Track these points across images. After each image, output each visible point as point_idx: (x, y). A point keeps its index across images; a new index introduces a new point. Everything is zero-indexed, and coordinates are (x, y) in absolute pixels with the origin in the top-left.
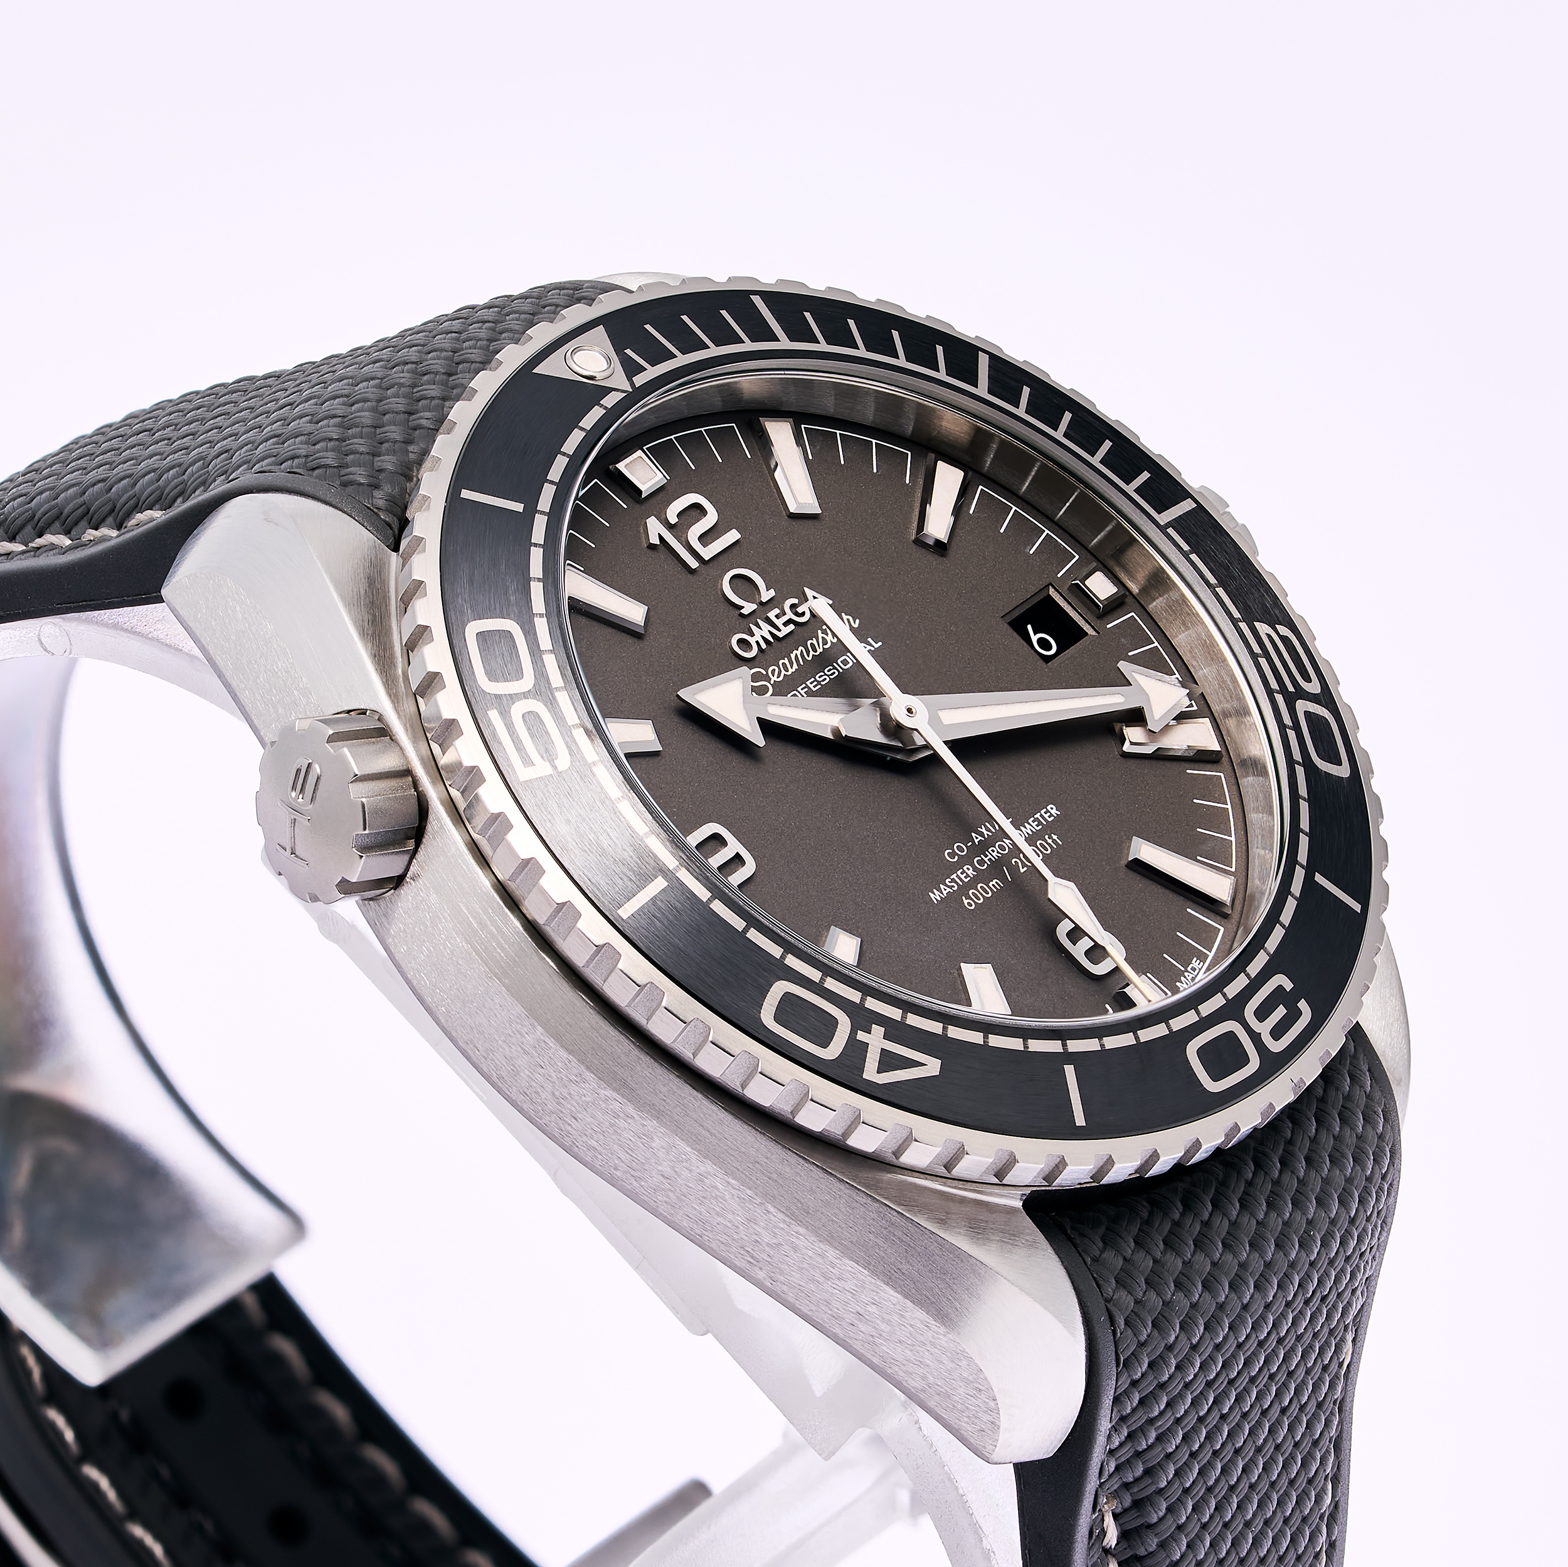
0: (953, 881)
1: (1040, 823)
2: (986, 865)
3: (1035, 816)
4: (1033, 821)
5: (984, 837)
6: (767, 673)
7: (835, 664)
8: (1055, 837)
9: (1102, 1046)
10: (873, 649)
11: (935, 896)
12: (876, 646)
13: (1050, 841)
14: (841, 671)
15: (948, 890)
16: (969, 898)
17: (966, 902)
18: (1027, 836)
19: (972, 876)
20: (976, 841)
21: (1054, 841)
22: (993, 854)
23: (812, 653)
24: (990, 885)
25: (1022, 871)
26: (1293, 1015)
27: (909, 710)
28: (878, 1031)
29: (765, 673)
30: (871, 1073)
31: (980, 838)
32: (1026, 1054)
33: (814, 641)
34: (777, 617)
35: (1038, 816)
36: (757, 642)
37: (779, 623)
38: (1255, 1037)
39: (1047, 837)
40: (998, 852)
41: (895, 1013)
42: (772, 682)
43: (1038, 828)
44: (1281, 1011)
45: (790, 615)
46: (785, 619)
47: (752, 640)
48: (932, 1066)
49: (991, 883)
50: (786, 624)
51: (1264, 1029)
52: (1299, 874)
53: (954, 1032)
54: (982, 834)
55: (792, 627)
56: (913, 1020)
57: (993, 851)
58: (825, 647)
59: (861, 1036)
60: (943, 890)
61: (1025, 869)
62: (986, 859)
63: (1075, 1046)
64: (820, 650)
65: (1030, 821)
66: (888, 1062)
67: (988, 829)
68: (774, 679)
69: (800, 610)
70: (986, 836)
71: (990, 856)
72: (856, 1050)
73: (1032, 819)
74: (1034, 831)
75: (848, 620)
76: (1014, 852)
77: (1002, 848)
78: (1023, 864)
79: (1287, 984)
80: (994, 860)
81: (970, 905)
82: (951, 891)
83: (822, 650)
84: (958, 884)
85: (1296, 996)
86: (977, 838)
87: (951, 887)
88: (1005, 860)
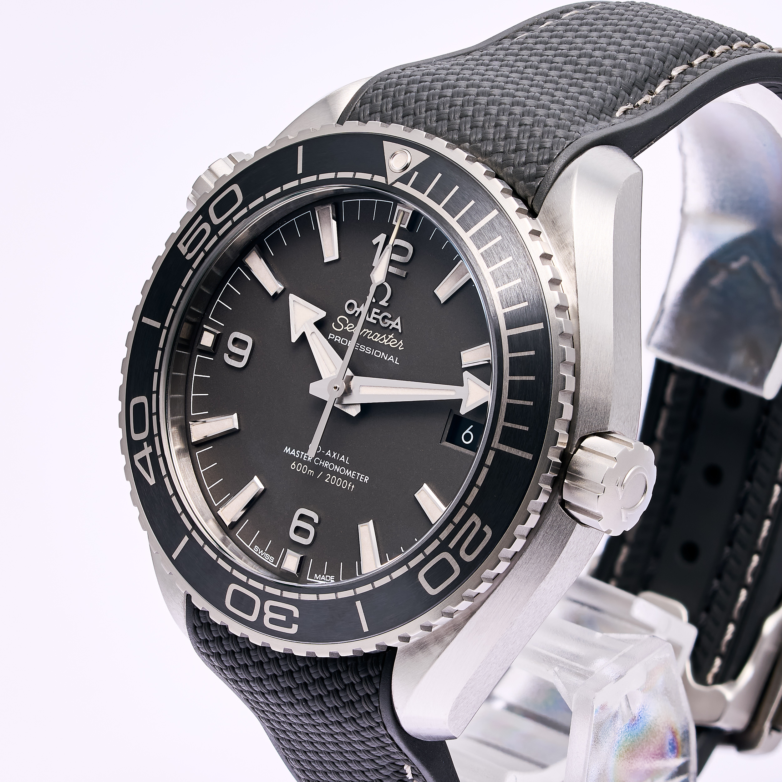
0: (300, 454)
1: (356, 477)
2: (318, 464)
3: (358, 473)
4: (354, 473)
5: (331, 456)
7: (373, 350)
8: (353, 487)
10: (393, 362)
11: (287, 450)
12: (396, 362)
13: (349, 485)
14: (372, 354)
15: (294, 454)
16: (296, 464)
17: (293, 464)
18: (345, 474)
19: (308, 460)
20: (327, 454)
21: (351, 487)
22: (326, 464)
24: (309, 470)
25: (326, 481)
29: (347, 323)
33: (379, 336)
34: (376, 313)
35: (359, 474)
36: (356, 311)
37: (373, 315)
38: (262, 613)
39: (351, 483)
40: (328, 466)
42: (345, 328)
43: (352, 477)
44: (283, 618)
45: (380, 317)
46: (377, 316)
47: (356, 308)
48: (152, 481)
50: (374, 318)
54: (332, 454)
55: (375, 322)
57: (327, 463)
58: (379, 341)
59: (145, 444)
60: (292, 451)
61: (328, 482)
62: (321, 462)
66: (143, 461)
67: (336, 456)
68: (347, 328)
69: (386, 321)
71: (323, 463)
73: (356, 473)
74: (350, 476)
75: (401, 344)
76: (334, 473)
77: (331, 466)
78: (329, 480)
79: (296, 614)
80: (323, 466)
81: (293, 466)
82: (294, 455)
83: (376, 341)
84: (300, 456)
85: (295, 621)
86: (329, 453)
87: (296, 454)
88: (326, 470)
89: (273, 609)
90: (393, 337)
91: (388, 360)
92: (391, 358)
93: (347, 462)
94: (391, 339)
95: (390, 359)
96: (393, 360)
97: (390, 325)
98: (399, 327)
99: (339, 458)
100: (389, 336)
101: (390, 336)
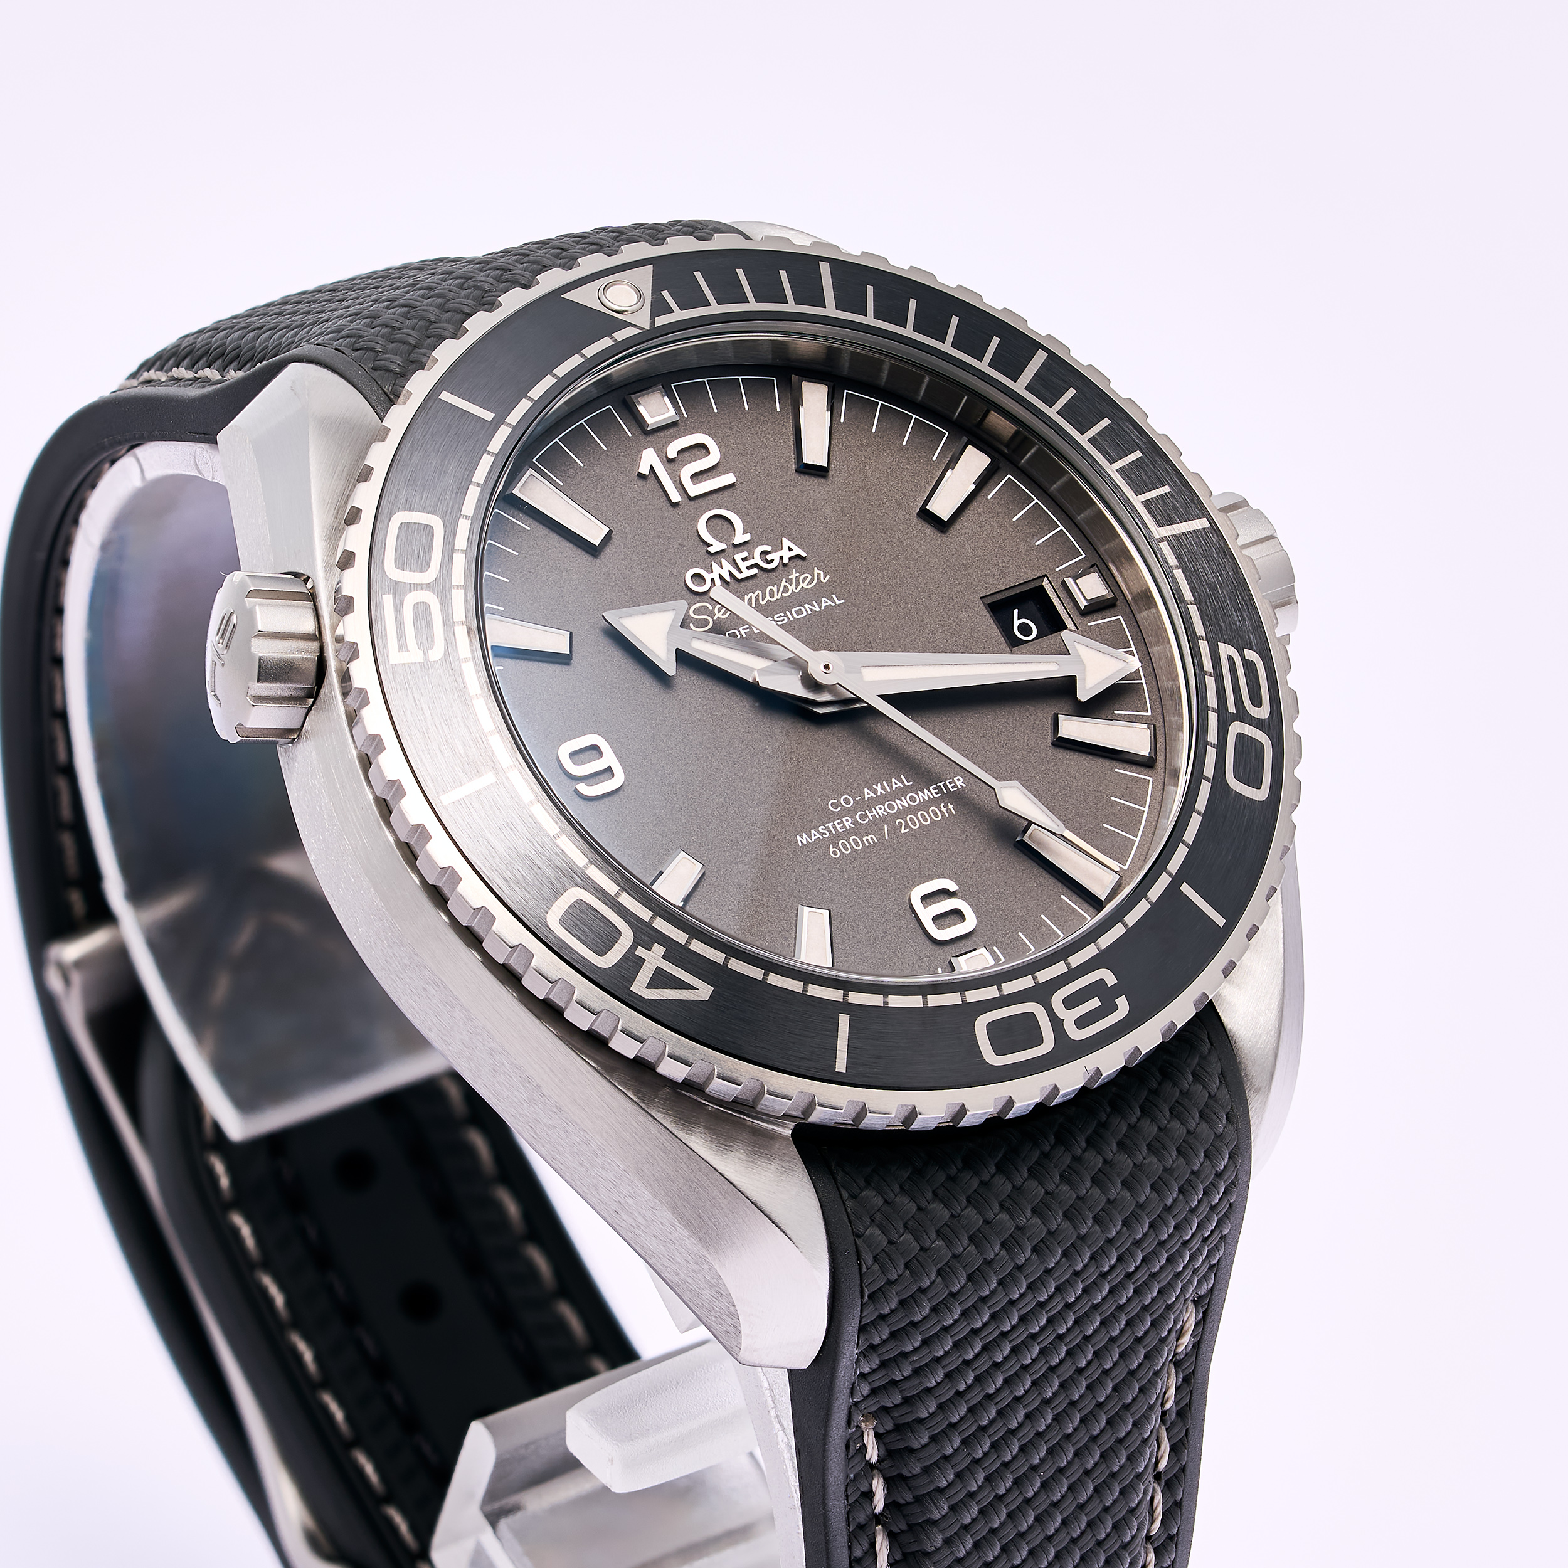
0: (827, 828)
1: (940, 791)
2: (867, 820)
3: (938, 784)
4: (934, 789)
5: (876, 794)
6: (714, 609)
7: (787, 612)
8: (950, 807)
9: (886, 1003)
10: (833, 604)
11: (801, 839)
12: (838, 602)
13: (944, 809)
14: (791, 619)
15: (818, 836)
16: (836, 846)
17: (832, 849)
18: (922, 800)
19: (848, 828)
20: (867, 797)
21: (948, 810)
22: (880, 811)
23: (768, 598)
24: (864, 839)
25: (903, 831)
26: (1109, 1008)
27: (827, 667)
28: (659, 950)
29: (711, 608)
30: (640, 987)
31: (872, 794)
32: (803, 997)
33: (775, 588)
34: (744, 559)
35: (941, 784)
36: (713, 580)
37: (743, 565)
38: (1057, 1023)
39: (942, 805)
40: (885, 811)
41: (680, 937)
42: (715, 618)
43: (935, 796)
44: (1095, 1003)
45: (757, 560)
46: (750, 562)
47: (708, 577)
48: (703, 991)
49: (866, 837)
50: (749, 568)
51: (1069, 1017)
52: (1164, 881)
53: (735, 965)
54: (875, 792)
55: (755, 571)
56: (697, 946)
57: (880, 808)
58: (783, 594)
59: (640, 952)
60: (813, 835)
61: (908, 830)
62: (869, 815)
63: (855, 998)
64: (776, 597)
65: (931, 788)
66: (660, 979)
67: (883, 788)
68: (717, 615)
69: (769, 557)
70: (879, 794)
71: (875, 813)
72: (631, 963)
73: (934, 786)
74: (932, 797)
75: (819, 575)
76: (902, 813)
77: (891, 807)
78: (907, 826)
79: (1111, 979)
80: (877, 816)
81: (835, 854)
82: (821, 837)
83: (779, 597)
84: (830, 832)
85: (1116, 991)
86: (868, 794)
87: (822, 834)
88: (889, 819)
89: (1070, 1002)
90: (798, 574)
91: (823, 608)
92: (825, 602)
93: (907, 784)
94: (797, 578)
95: (823, 605)
96: (829, 603)
97: (781, 558)
98: (797, 551)
99: (891, 787)
100: (790, 577)
101: (794, 576)
